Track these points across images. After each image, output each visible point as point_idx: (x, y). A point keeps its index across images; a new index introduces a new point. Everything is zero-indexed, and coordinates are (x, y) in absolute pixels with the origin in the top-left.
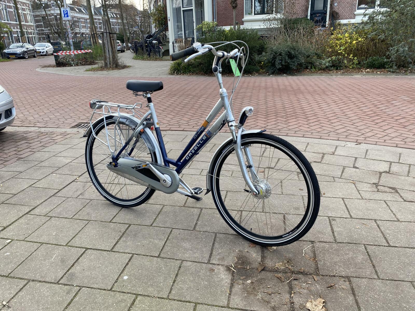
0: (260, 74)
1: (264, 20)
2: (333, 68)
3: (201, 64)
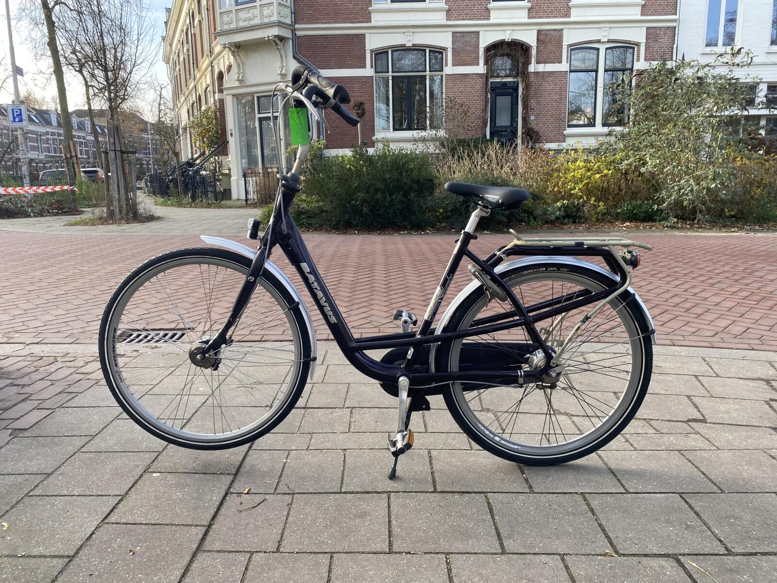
0: (438, 230)
1: (415, 140)
2: (567, 219)
3: (322, 211)
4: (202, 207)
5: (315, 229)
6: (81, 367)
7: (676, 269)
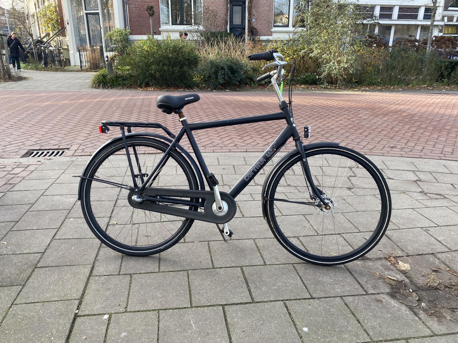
0: (201, 89)
3: (131, 76)
4: (52, 70)
5: (128, 87)
6: (11, 171)
7: (322, 113)
